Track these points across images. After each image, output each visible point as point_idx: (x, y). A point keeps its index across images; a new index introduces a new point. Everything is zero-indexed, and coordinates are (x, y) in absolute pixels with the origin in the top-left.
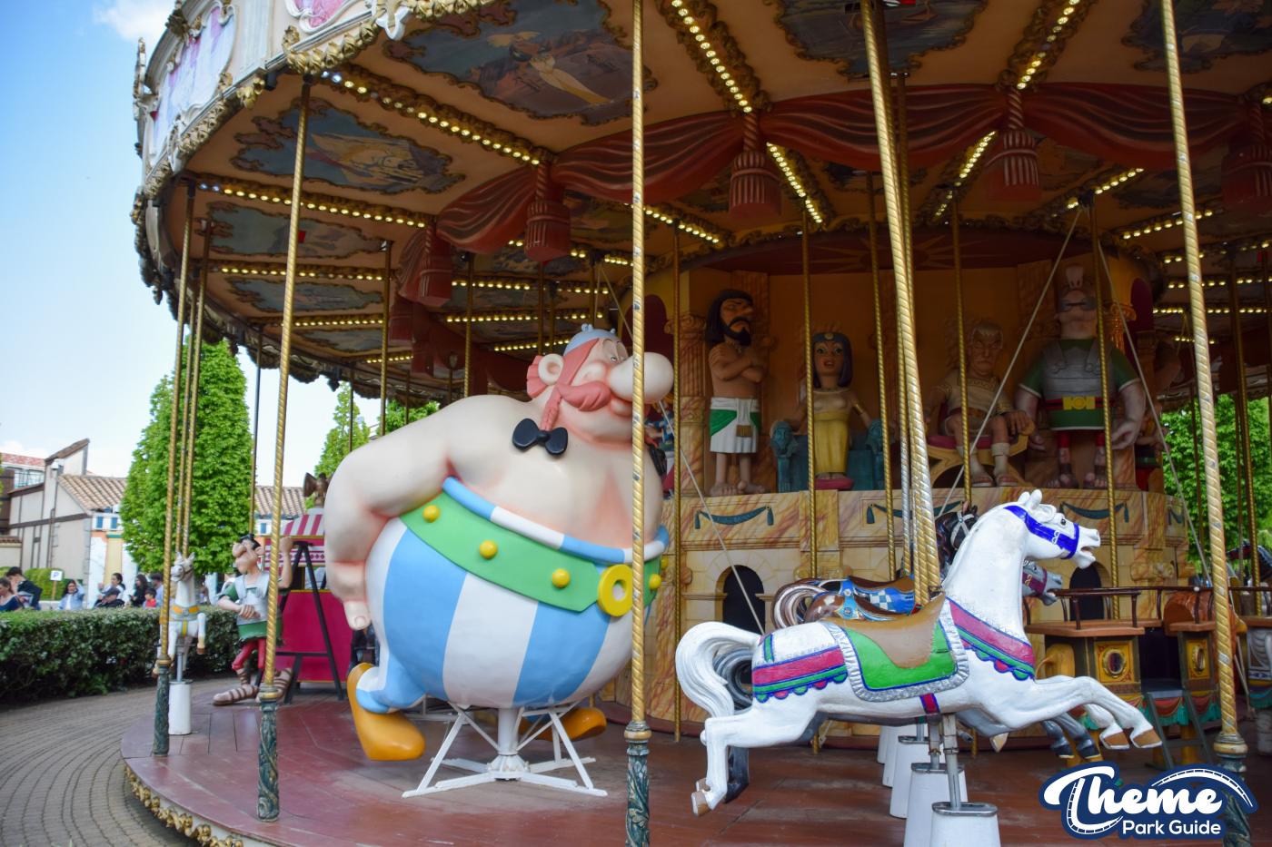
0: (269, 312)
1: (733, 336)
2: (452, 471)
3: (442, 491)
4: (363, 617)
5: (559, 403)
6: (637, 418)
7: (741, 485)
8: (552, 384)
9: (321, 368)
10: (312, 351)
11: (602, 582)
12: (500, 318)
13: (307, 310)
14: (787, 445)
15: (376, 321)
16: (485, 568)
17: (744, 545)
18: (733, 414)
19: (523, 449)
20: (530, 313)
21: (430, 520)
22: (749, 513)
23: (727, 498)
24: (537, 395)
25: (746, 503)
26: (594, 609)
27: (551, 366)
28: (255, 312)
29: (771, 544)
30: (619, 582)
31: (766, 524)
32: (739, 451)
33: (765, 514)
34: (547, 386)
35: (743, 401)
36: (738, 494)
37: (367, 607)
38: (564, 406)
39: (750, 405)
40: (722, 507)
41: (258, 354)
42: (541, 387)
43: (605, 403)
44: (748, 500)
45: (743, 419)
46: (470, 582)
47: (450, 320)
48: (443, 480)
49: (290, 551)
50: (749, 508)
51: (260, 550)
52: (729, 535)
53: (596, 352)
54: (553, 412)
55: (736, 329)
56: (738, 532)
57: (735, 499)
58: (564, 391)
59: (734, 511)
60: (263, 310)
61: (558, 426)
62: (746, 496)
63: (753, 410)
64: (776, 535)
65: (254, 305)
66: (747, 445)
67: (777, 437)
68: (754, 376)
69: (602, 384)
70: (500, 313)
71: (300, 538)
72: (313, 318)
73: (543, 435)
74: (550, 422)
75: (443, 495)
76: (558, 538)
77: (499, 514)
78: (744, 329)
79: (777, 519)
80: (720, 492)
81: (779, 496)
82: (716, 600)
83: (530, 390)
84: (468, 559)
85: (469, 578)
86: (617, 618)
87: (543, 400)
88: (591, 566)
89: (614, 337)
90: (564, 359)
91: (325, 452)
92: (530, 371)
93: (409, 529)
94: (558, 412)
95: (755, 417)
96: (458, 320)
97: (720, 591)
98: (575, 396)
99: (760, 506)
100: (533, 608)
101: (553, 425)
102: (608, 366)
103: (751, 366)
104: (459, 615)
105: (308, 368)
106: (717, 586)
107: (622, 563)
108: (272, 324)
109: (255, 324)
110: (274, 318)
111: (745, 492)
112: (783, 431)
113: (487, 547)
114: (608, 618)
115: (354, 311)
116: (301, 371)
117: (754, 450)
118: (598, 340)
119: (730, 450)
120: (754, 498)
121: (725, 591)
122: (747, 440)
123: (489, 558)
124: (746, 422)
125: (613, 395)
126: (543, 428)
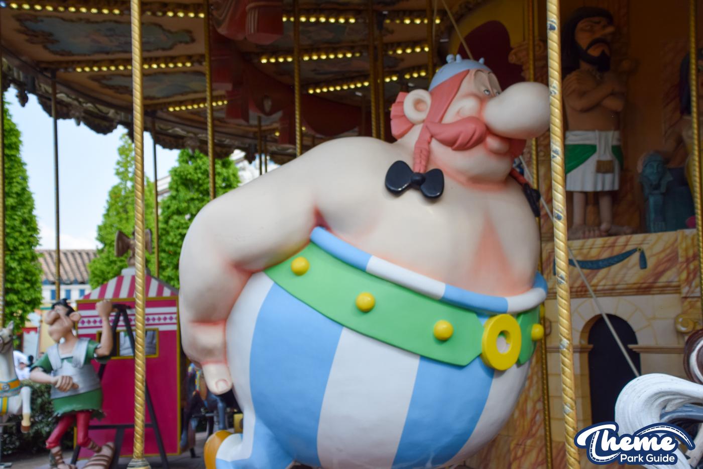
0: (62, 55)
1: (591, 61)
2: (321, 220)
3: (310, 242)
4: (225, 381)
5: (429, 143)
6: (556, 152)
7: (604, 226)
8: (419, 123)
9: (118, 118)
10: (109, 99)
11: (485, 334)
12: (319, 56)
13: (107, 53)
14: (660, 179)
15: (184, 64)
16: (362, 322)
17: (611, 292)
18: (592, 149)
19: (397, 194)
20: (352, 49)
21: (299, 274)
22: (617, 256)
23: (590, 242)
24: (402, 135)
25: (613, 246)
26: (477, 362)
27: (418, 103)
28: (46, 56)
29: (644, 289)
30: (503, 333)
31: (637, 268)
32: (599, 189)
33: (636, 257)
34: (412, 125)
35: (604, 134)
36: (601, 236)
37: (228, 368)
38: (435, 145)
39: (612, 137)
40: (585, 251)
41: (53, 104)
42: (405, 127)
43: (480, 141)
44: (614, 243)
45: (604, 154)
46: (346, 337)
47: (264, 61)
48: (312, 230)
49: (109, 315)
50: (617, 251)
51: (75, 316)
52: (595, 281)
53: (467, 85)
54: (425, 152)
55: (594, 52)
56: (603, 277)
57: (600, 241)
58: (435, 129)
59: (599, 254)
60: (55, 53)
61: (431, 167)
62: (612, 239)
63: (615, 143)
64: (651, 280)
65: (45, 47)
66: (609, 182)
67: (648, 171)
68: (614, 104)
69: (476, 119)
70: (318, 51)
71: (116, 301)
72: (112, 62)
73: (418, 178)
74: (424, 163)
75: (311, 246)
76: (439, 288)
77: (375, 264)
78: (603, 52)
79: (651, 262)
80: (580, 234)
81: (652, 237)
82: (581, 352)
83: (395, 131)
84: (345, 313)
85: (345, 333)
86: (501, 373)
87: (412, 139)
88: (473, 316)
89: (485, 68)
90: (432, 94)
91: (108, 210)
92: (394, 110)
93: (276, 283)
94: (429, 152)
95: (617, 151)
96: (273, 60)
97: (585, 342)
98: (449, 134)
99: (629, 248)
100: (415, 362)
101: (426, 167)
102: (483, 99)
103: (613, 94)
104: (336, 374)
105: (105, 118)
106: (581, 337)
107: (505, 312)
108: (66, 69)
109: (46, 69)
110: (67, 62)
111: (609, 234)
112: (655, 165)
113: (365, 300)
114: (493, 372)
115: (160, 53)
116: (97, 121)
117: (616, 188)
118: (468, 72)
119: (589, 188)
120: (622, 239)
121: (590, 342)
122: (608, 177)
123: (366, 311)
124: (607, 156)
125: (489, 131)
126: (416, 170)
